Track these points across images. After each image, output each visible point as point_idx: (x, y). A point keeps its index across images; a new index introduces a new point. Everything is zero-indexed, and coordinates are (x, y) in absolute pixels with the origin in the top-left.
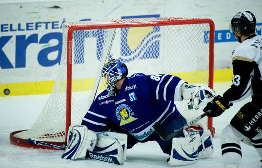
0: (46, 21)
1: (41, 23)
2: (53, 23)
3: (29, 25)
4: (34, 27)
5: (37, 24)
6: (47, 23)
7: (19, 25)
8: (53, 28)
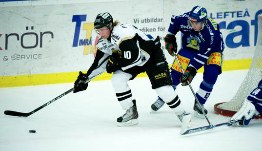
0: (232, 11)
1: (228, 12)
2: (238, 12)
3: (219, 14)
4: (223, 16)
5: (225, 13)
6: (233, 13)
7: (211, 14)
8: (238, 16)
